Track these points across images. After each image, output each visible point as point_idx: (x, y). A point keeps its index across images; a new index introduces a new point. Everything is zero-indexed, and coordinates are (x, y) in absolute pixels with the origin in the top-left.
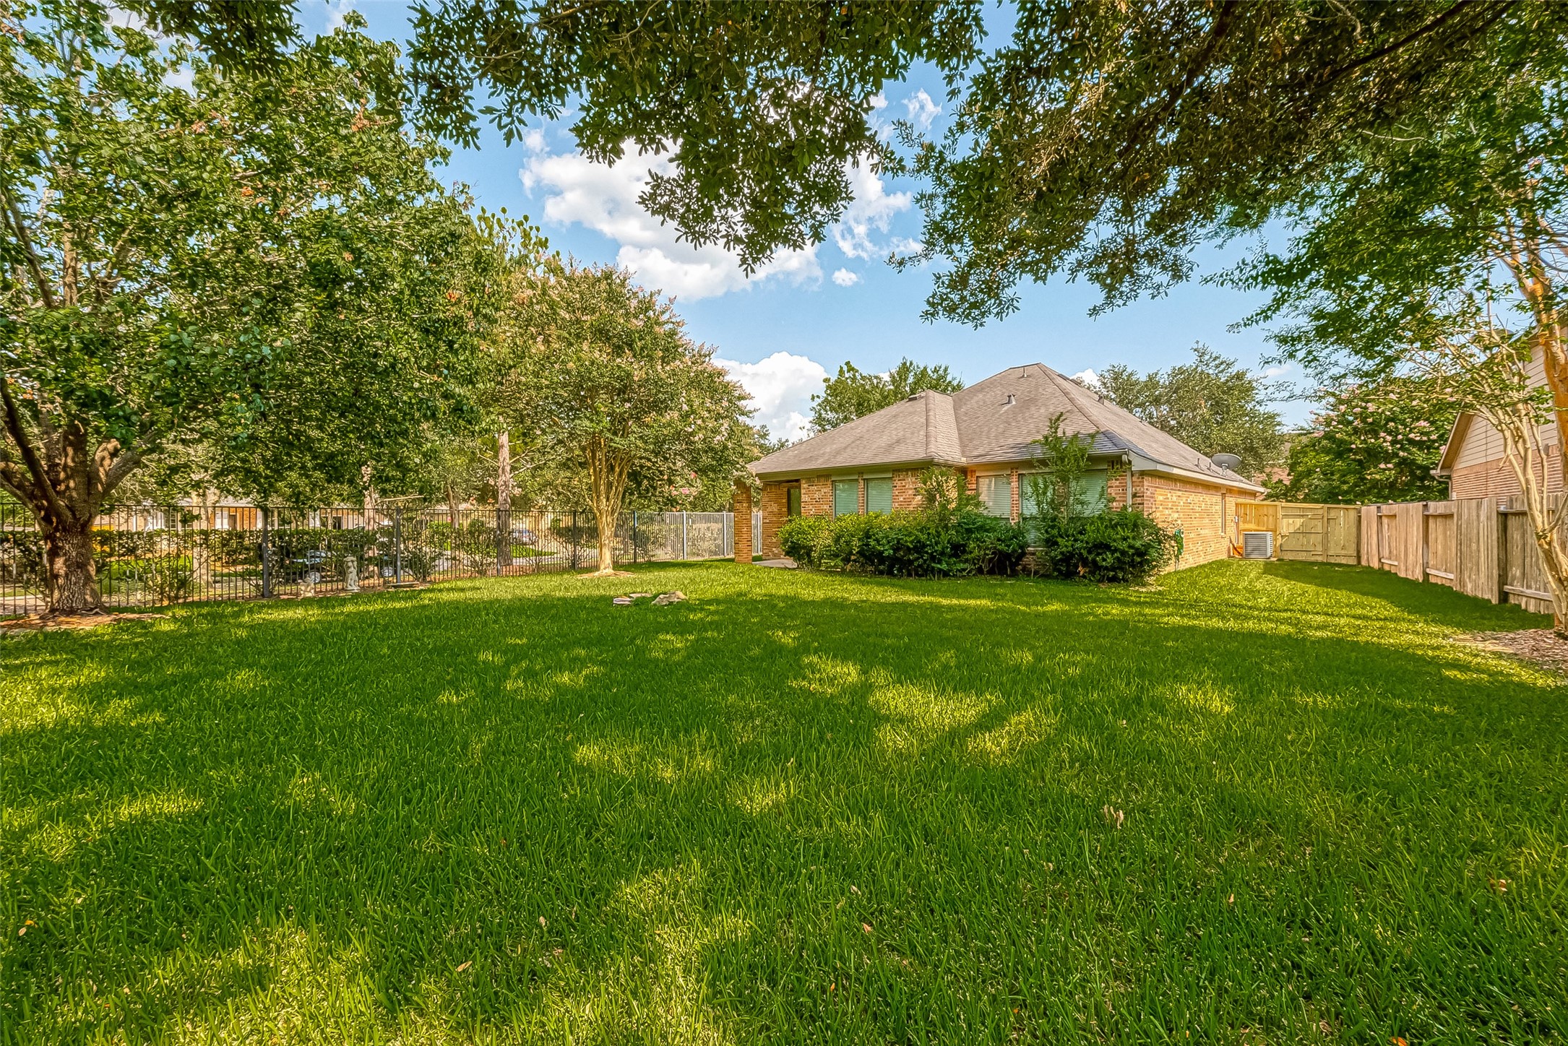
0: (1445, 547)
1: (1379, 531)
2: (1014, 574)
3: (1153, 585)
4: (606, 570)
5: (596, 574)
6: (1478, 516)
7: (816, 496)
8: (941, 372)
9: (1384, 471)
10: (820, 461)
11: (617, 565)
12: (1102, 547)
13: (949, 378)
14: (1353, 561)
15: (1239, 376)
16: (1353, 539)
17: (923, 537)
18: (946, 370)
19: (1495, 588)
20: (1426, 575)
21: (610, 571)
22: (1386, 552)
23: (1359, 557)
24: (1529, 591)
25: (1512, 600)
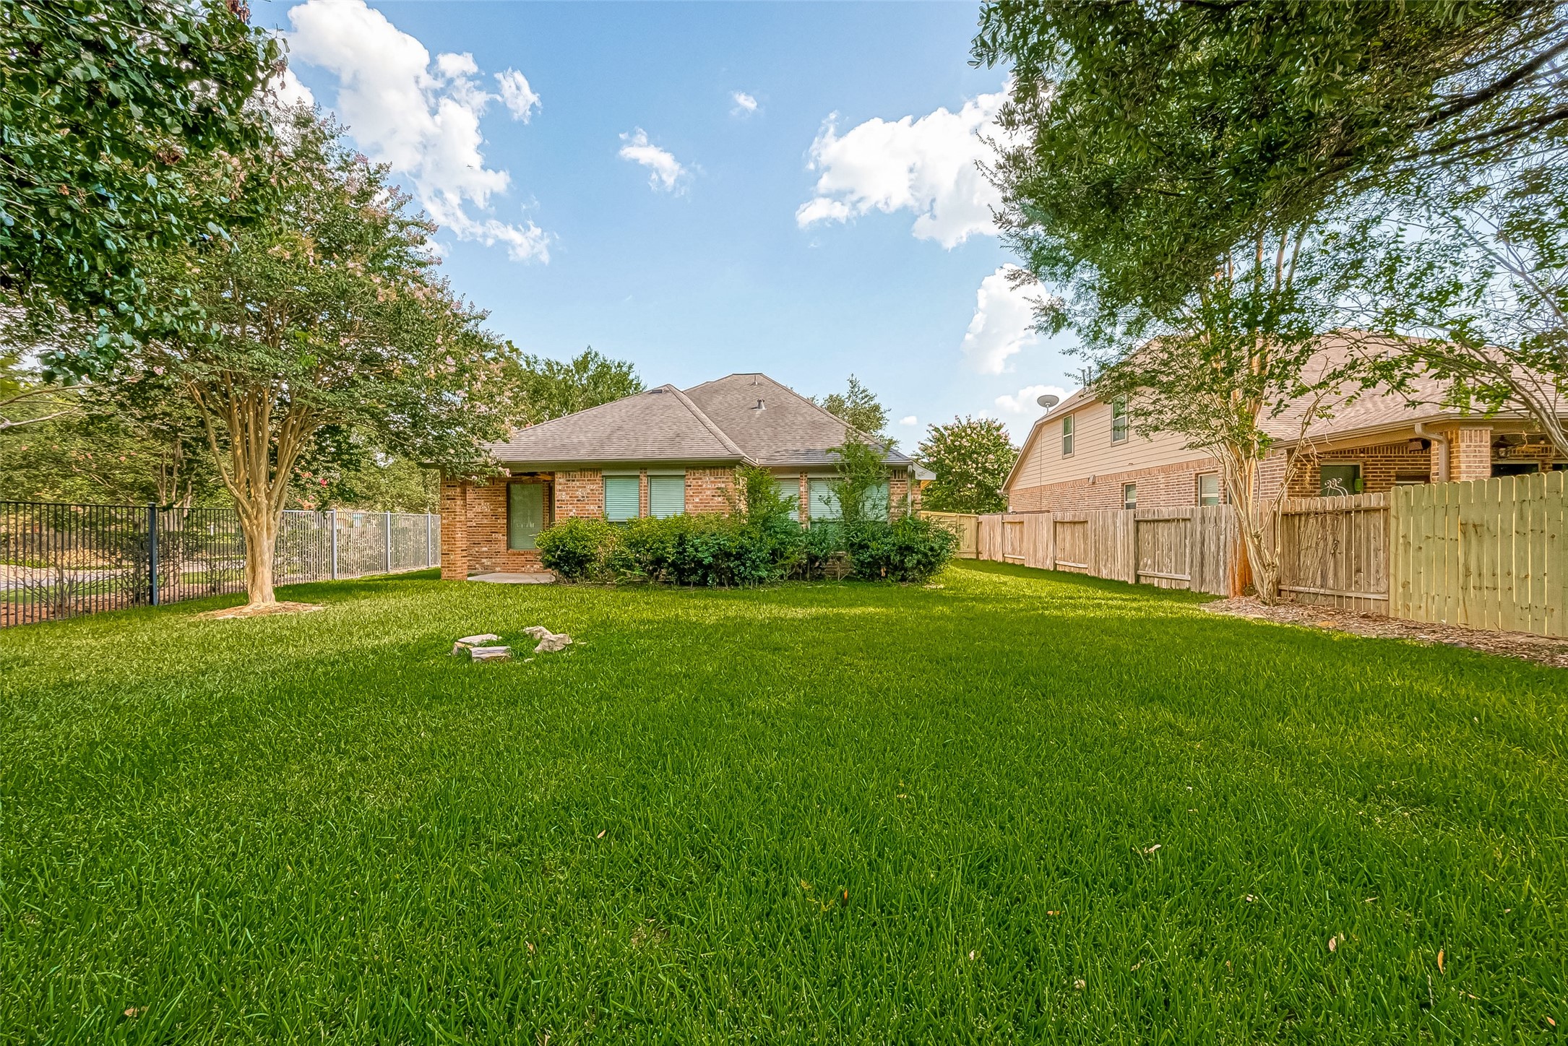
0: (1073, 545)
1: (1003, 534)
2: (820, 578)
3: (935, 584)
4: (263, 601)
5: (247, 609)
6: (1114, 523)
7: (579, 493)
8: (625, 369)
9: (970, 490)
10: (583, 451)
11: (285, 592)
12: (906, 549)
13: (631, 376)
14: (974, 557)
15: (876, 408)
16: (974, 540)
17: (746, 541)
18: (630, 367)
19: (1132, 572)
20: (1056, 565)
21: (272, 603)
22: (1008, 549)
23: (978, 553)
24: (1161, 574)
25: (1143, 581)
